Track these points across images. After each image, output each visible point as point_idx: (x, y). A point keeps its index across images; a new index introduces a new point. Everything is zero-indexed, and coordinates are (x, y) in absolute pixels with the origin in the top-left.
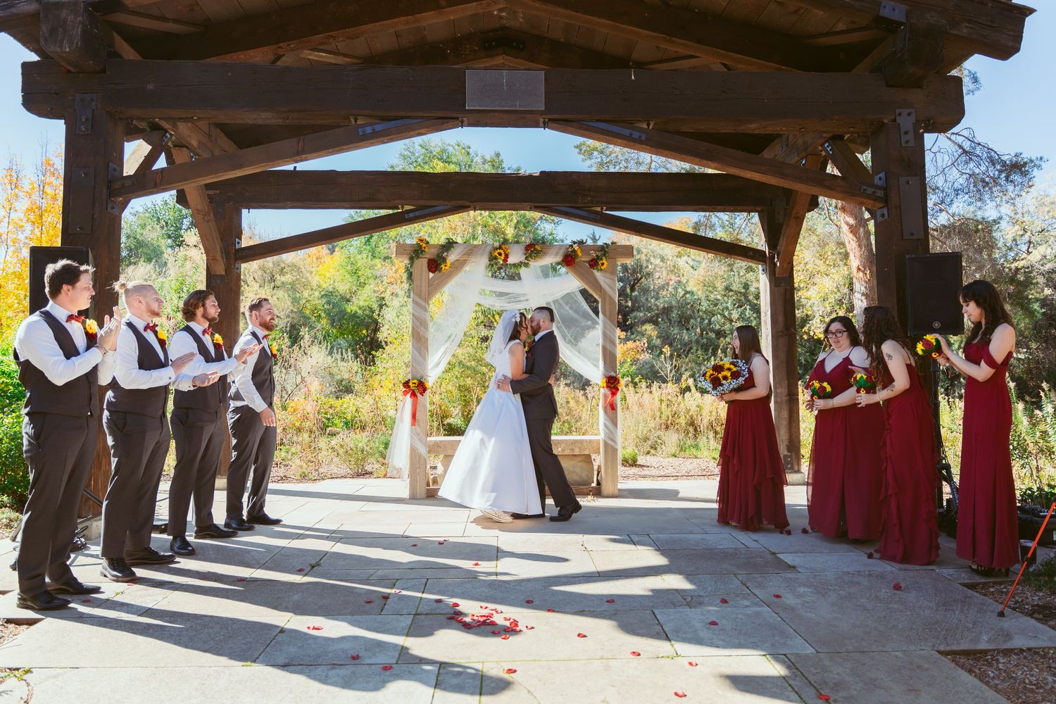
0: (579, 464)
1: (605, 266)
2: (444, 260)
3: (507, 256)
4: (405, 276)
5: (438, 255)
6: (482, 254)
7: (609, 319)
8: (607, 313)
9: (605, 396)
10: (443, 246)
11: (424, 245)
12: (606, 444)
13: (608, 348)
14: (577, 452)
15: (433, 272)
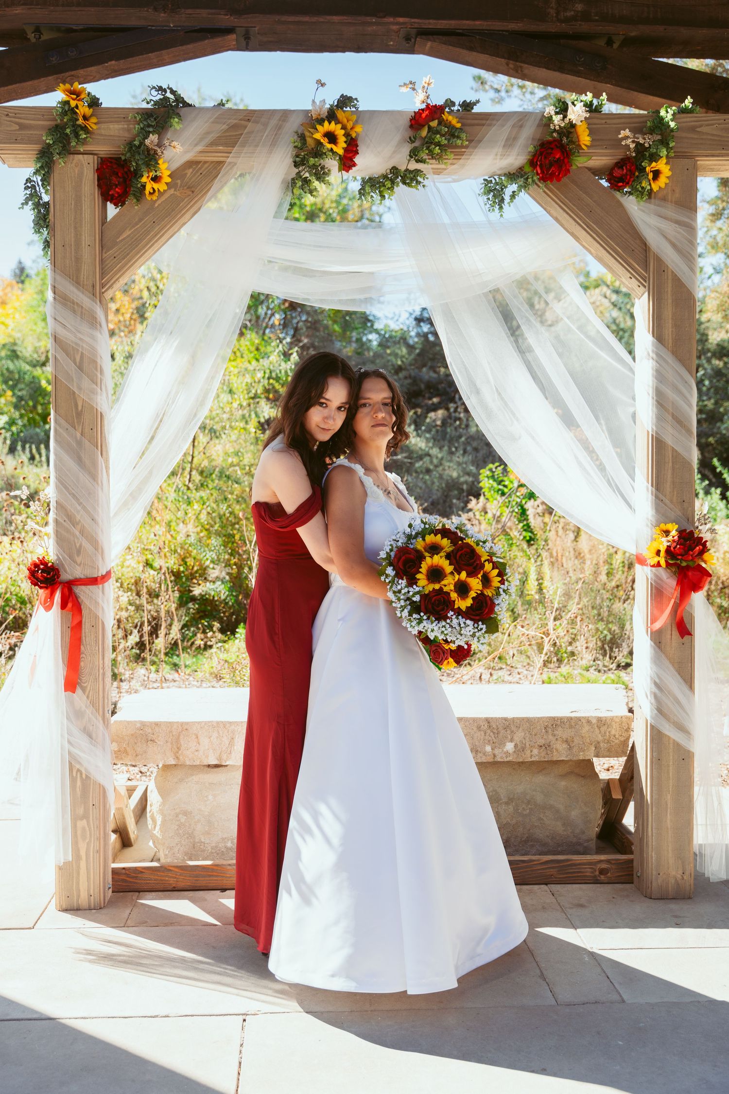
0: (563, 783)
1: (663, 181)
2: (151, 158)
3: (352, 148)
4: (29, 214)
5: (130, 144)
6: (274, 144)
7: (675, 353)
8: (669, 331)
9: (657, 593)
10: (146, 114)
11: (88, 111)
12: (657, 737)
13: (669, 441)
14: (561, 752)
15: (118, 201)
